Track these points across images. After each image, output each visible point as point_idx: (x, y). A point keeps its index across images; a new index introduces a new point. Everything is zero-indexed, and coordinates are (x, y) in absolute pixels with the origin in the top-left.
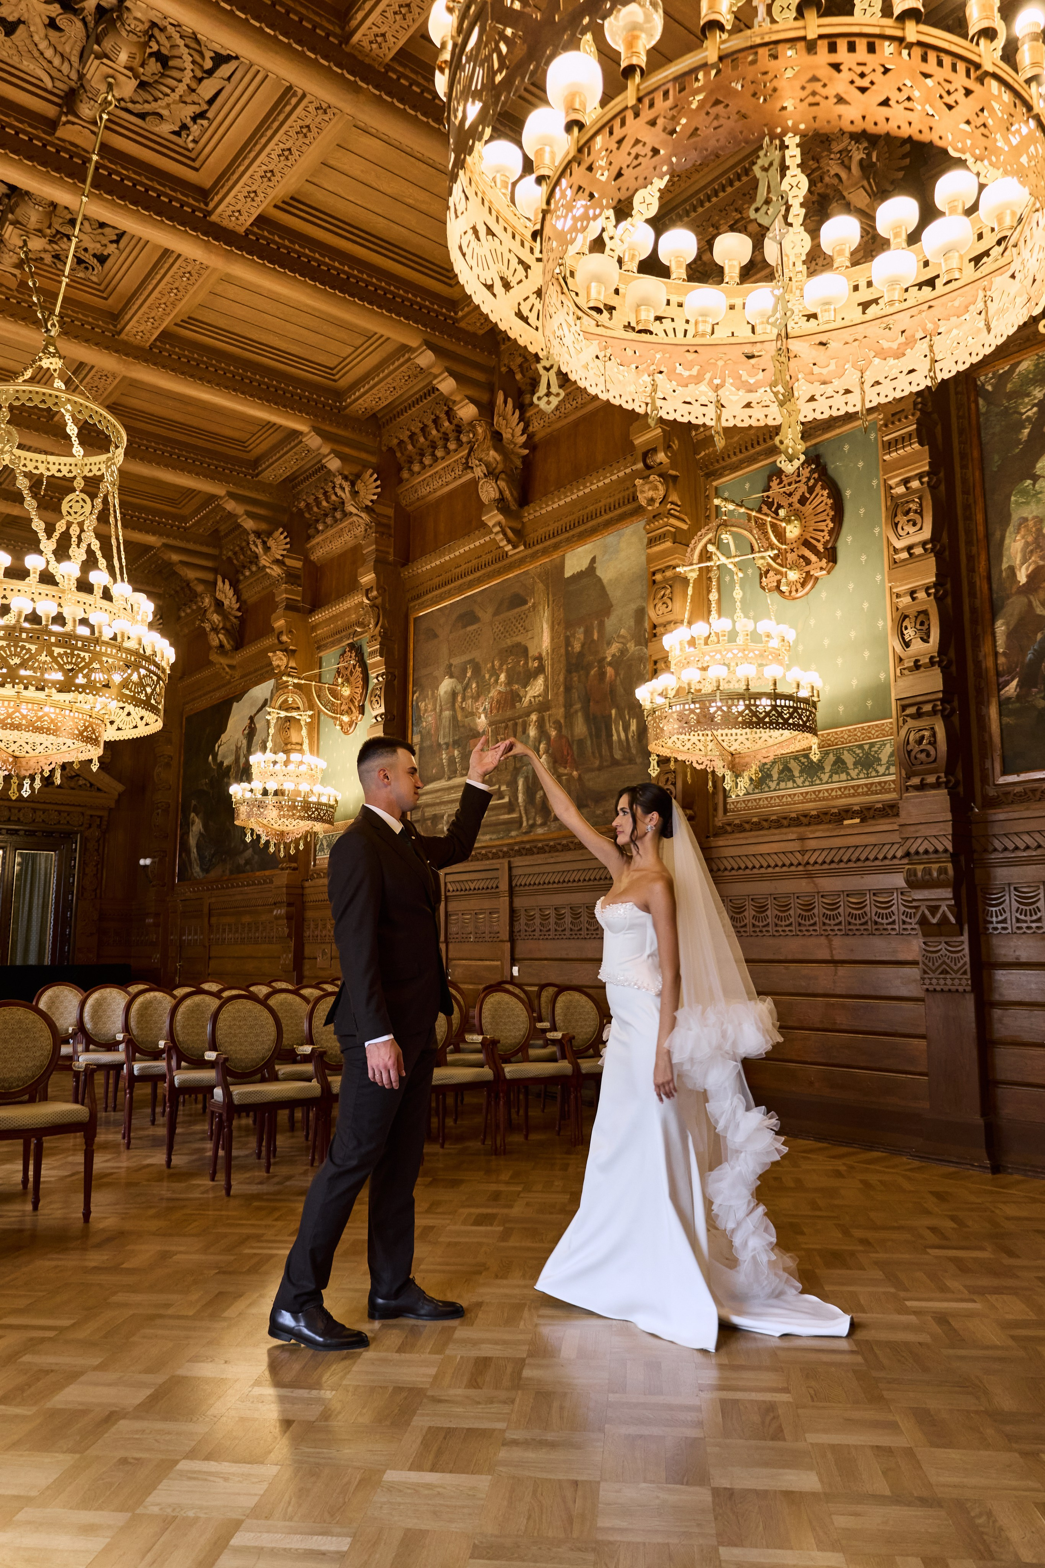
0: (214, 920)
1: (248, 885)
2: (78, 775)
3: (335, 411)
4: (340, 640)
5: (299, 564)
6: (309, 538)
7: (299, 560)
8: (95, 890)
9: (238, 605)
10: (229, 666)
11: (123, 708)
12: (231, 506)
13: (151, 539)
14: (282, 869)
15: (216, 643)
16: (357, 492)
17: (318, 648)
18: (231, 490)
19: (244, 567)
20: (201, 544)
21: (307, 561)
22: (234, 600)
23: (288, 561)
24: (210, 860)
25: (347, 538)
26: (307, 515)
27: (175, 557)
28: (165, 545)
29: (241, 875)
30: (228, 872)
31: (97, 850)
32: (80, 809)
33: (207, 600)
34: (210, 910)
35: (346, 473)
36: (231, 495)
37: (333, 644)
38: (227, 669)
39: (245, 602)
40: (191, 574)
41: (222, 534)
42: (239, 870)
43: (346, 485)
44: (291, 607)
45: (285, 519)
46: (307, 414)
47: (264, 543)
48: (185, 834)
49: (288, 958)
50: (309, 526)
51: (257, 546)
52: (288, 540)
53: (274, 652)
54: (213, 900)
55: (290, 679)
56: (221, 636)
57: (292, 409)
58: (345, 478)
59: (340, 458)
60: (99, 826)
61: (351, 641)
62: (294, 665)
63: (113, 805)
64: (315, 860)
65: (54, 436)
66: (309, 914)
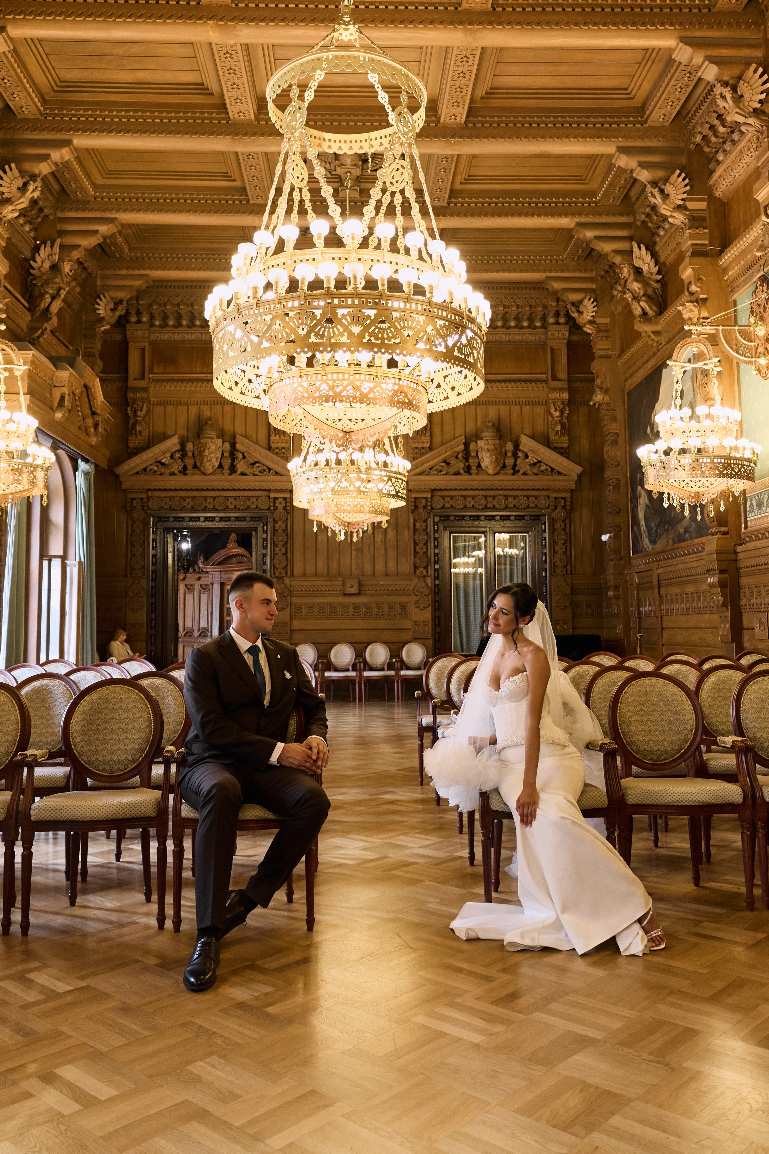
0: (663, 591)
1: (689, 554)
2: (539, 462)
3: (705, 11)
4: (752, 276)
5: (703, 205)
6: (712, 172)
7: (703, 200)
8: (565, 566)
9: (656, 269)
10: (654, 333)
11: (460, 372)
12: (623, 161)
13: (565, 222)
14: (713, 534)
15: (638, 311)
16: (742, 96)
17: (732, 291)
18: (620, 144)
19: (658, 227)
20: (614, 215)
21: (711, 199)
22: (652, 264)
23: (690, 205)
24: (656, 531)
25: (747, 159)
26: (707, 149)
27: (590, 234)
28: (579, 224)
29: (682, 544)
30: (671, 541)
31: (564, 530)
32: (544, 493)
33: (626, 270)
34: (659, 581)
35: (726, 78)
36: (622, 150)
37: (745, 282)
38: (653, 336)
39: (664, 264)
40: (607, 247)
41: (634, 199)
42: (680, 539)
43: (727, 92)
44: (698, 253)
45: (684, 160)
46: (671, 24)
47: (662, 191)
48: (635, 508)
49: (725, 628)
50: (710, 160)
51: (655, 198)
52: (687, 181)
53: (684, 305)
54: (660, 571)
55: (692, 327)
56: (643, 304)
57: (653, 24)
58: (726, 84)
59: (715, 63)
60: (564, 507)
61: (762, 273)
62: (706, 314)
63: (573, 487)
64: (746, 522)
65: (444, 137)
66: (744, 581)
